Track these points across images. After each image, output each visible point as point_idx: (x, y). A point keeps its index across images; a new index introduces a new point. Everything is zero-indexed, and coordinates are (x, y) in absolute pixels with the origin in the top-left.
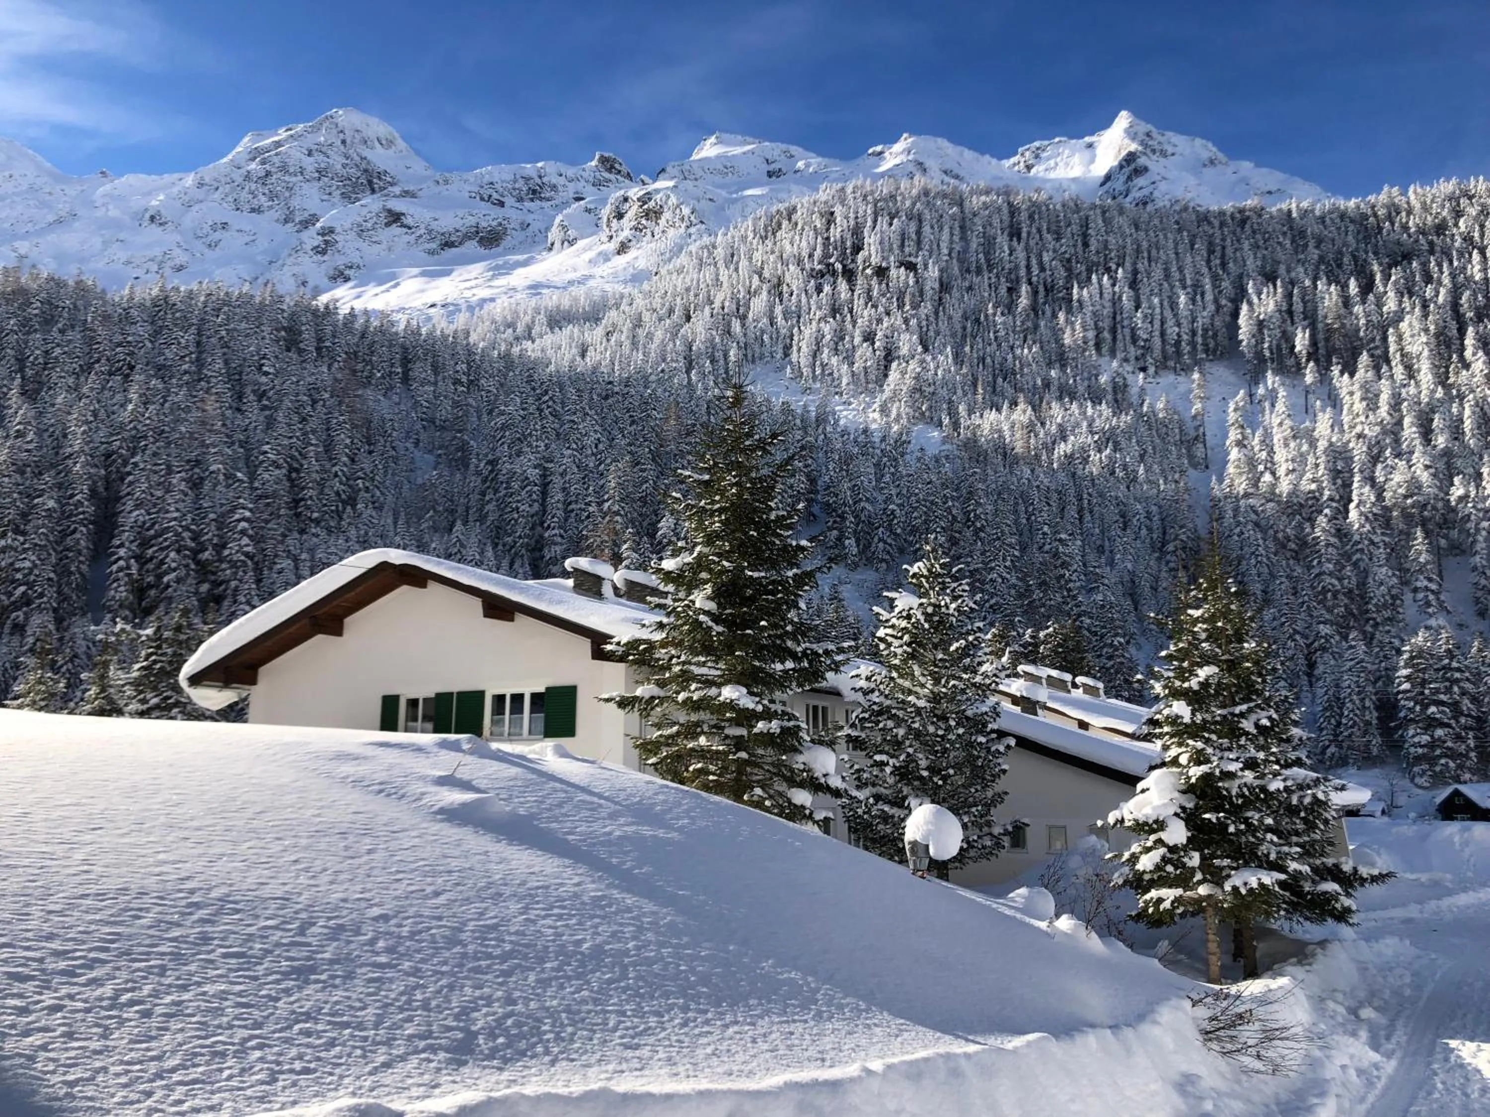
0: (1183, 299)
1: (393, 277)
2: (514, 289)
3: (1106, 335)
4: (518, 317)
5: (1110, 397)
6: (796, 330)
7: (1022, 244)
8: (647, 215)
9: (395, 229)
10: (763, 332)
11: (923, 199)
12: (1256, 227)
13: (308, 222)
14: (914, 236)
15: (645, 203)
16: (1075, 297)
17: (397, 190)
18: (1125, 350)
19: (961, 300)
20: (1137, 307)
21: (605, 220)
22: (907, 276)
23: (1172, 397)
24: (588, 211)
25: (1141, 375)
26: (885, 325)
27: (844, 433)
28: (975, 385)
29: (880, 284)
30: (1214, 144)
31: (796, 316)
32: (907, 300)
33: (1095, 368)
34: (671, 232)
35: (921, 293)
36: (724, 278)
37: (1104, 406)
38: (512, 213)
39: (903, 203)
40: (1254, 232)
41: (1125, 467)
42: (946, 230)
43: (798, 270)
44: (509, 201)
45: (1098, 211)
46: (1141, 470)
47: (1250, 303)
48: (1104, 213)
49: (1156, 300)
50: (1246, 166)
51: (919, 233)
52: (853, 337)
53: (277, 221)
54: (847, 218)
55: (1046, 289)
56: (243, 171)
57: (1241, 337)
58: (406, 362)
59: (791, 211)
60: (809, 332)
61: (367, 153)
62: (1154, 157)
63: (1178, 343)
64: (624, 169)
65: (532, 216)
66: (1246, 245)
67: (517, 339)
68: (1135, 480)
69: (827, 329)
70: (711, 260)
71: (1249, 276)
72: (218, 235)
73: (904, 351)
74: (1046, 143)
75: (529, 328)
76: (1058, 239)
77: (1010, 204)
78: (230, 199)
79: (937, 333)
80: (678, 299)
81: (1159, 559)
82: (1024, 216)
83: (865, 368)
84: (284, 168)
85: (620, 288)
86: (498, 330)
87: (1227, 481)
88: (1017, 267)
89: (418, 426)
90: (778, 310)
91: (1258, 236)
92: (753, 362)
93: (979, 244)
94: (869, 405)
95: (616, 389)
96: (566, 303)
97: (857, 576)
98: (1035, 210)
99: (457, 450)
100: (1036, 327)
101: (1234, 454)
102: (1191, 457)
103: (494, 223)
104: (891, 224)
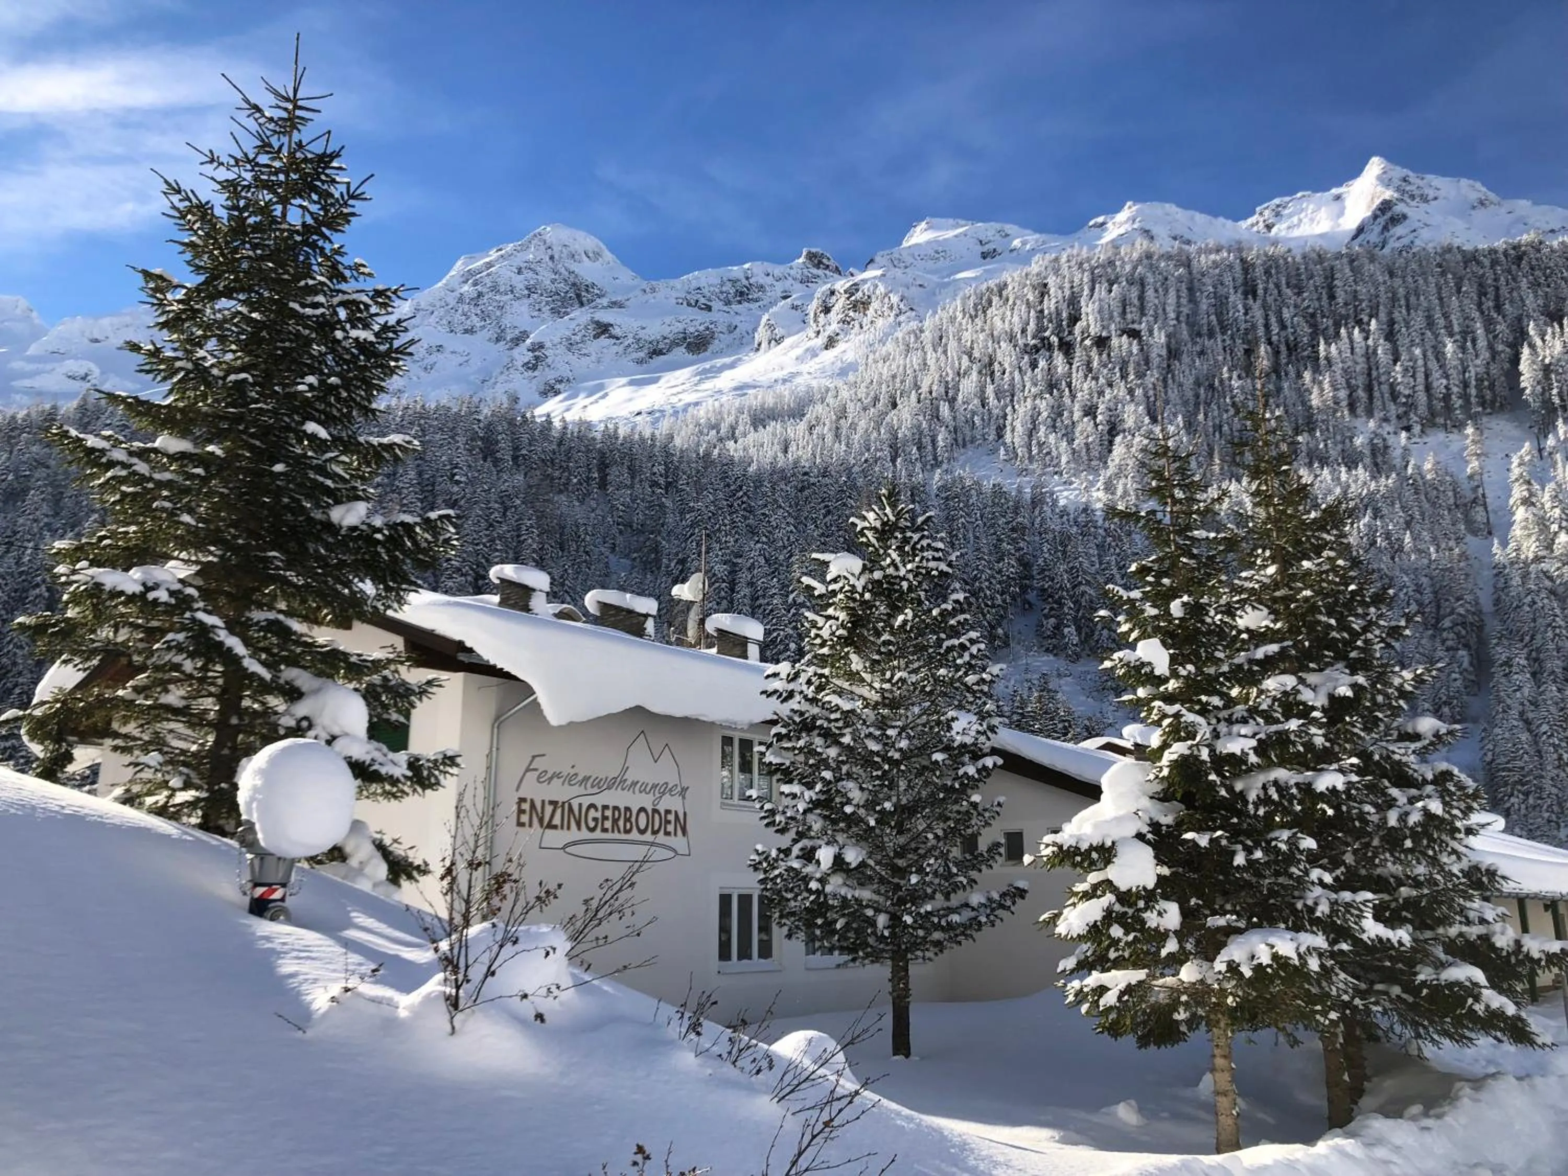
0: (1450, 348)
1: (601, 387)
2: (720, 392)
3: (1361, 393)
4: (722, 418)
5: (1368, 461)
6: (1009, 408)
7: (1259, 302)
8: (854, 307)
9: (604, 341)
10: (974, 413)
11: (1145, 261)
12: (1534, 262)
13: (518, 341)
14: (1136, 302)
15: (852, 294)
16: (1322, 354)
17: (604, 301)
18: (1384, 408)
19: (1192, 365)
20: (1395, 362)
21: (812, 315)
22: (1130, 344)
23: (1442, 458)
24: (795, 307)
25: (1404, 434)
26: (1107, 397)
27: (1064, 512)
28: (1211, 455)
29: (1100, 355)
30: (1484, 184)
31: (1009, 394)
32: (1131, 369)
33: (1349, 429)
34: (880, 322)
35: (1147, 361)
36: (931, 362)
37: (1360, 470)
38: (720, 316)
39: (1122, 267)
40: (1532, 269)
41: (1388, 536)
42: (1172, 293)
43: (1011, 347)
44: (717, 305)
45: (1345, 260)
46: (1407, 538)
47: (1532, 346)
48: (1352, 261)
49: (1417, 351)
50: (1523, 205)
51: (1141, 298)
52: (1072, 413)
53: (490, 340)
54: (1061, 288)
55: (1289, 349)
56: (457, 294)
57: (1523, 385)
58: (603, 466)
59: (1002, 287)
60: (1023, 409)
61: (574, 267)
62: (1414, 203)
63: (1447, 397)
64: (832, 263)
65: (738, 318)
66: (1524, 284)
67: (721, 440)
68: (1401, 549)
69: (1043, 405)
70: (918, 345)
71: (1529, 317)
72: (433, 358)
73: (1130, 423)
74: (1287, 199)
75: (733, 428)
76: (1299, 294)
77: (1243, 261)
78: (444, 322)
79: (1167, 402)
80: (884, 386)
81: (1433, 637)
82: (1259, 271)
83: (1087, 444)
84: (495, 288)
85: (827, 383)
86: (701, 432)
87: (1512, 545)
88: (1254, 327)
89: (614, 530)
90: (990, 390)
91: (1537, 273)
92: (964, 446)
93: (1210, 305)
94: (1092, 484)
95: (812, 480)
96: (770, 401)
97: (1079, 668)
98: (1272, 265)
99: (650, 551)
100: (1279, 390)
101: (1521, 513)
102: (1469, 522)
103: (702, 328)
104: (1110, 291)
